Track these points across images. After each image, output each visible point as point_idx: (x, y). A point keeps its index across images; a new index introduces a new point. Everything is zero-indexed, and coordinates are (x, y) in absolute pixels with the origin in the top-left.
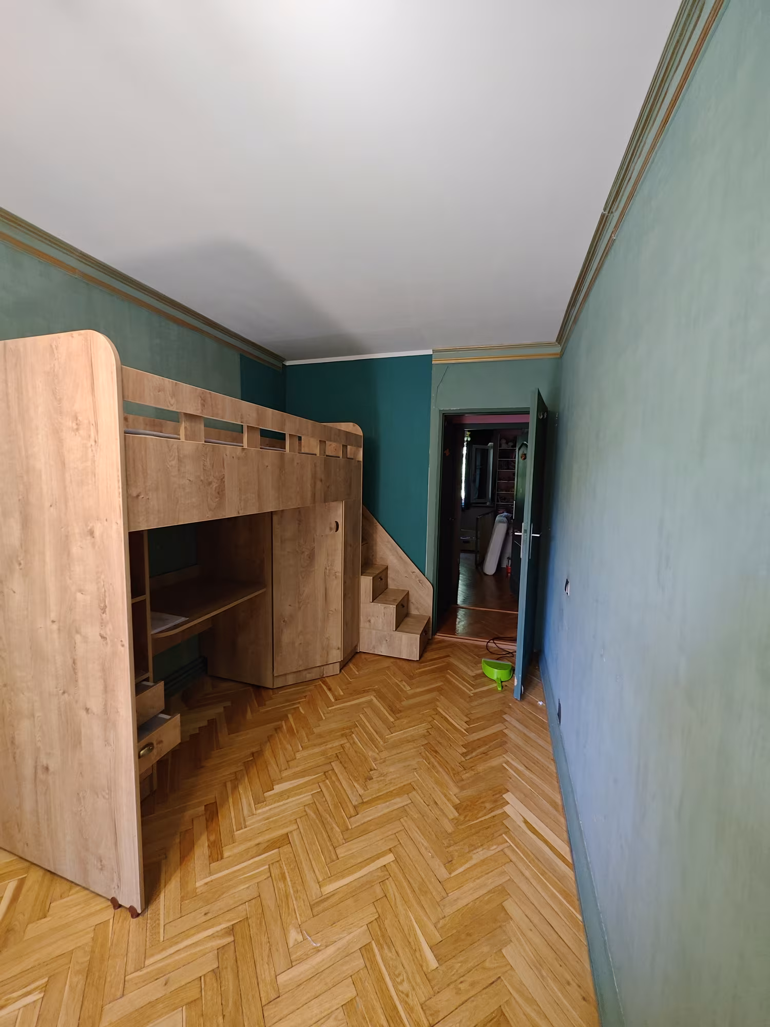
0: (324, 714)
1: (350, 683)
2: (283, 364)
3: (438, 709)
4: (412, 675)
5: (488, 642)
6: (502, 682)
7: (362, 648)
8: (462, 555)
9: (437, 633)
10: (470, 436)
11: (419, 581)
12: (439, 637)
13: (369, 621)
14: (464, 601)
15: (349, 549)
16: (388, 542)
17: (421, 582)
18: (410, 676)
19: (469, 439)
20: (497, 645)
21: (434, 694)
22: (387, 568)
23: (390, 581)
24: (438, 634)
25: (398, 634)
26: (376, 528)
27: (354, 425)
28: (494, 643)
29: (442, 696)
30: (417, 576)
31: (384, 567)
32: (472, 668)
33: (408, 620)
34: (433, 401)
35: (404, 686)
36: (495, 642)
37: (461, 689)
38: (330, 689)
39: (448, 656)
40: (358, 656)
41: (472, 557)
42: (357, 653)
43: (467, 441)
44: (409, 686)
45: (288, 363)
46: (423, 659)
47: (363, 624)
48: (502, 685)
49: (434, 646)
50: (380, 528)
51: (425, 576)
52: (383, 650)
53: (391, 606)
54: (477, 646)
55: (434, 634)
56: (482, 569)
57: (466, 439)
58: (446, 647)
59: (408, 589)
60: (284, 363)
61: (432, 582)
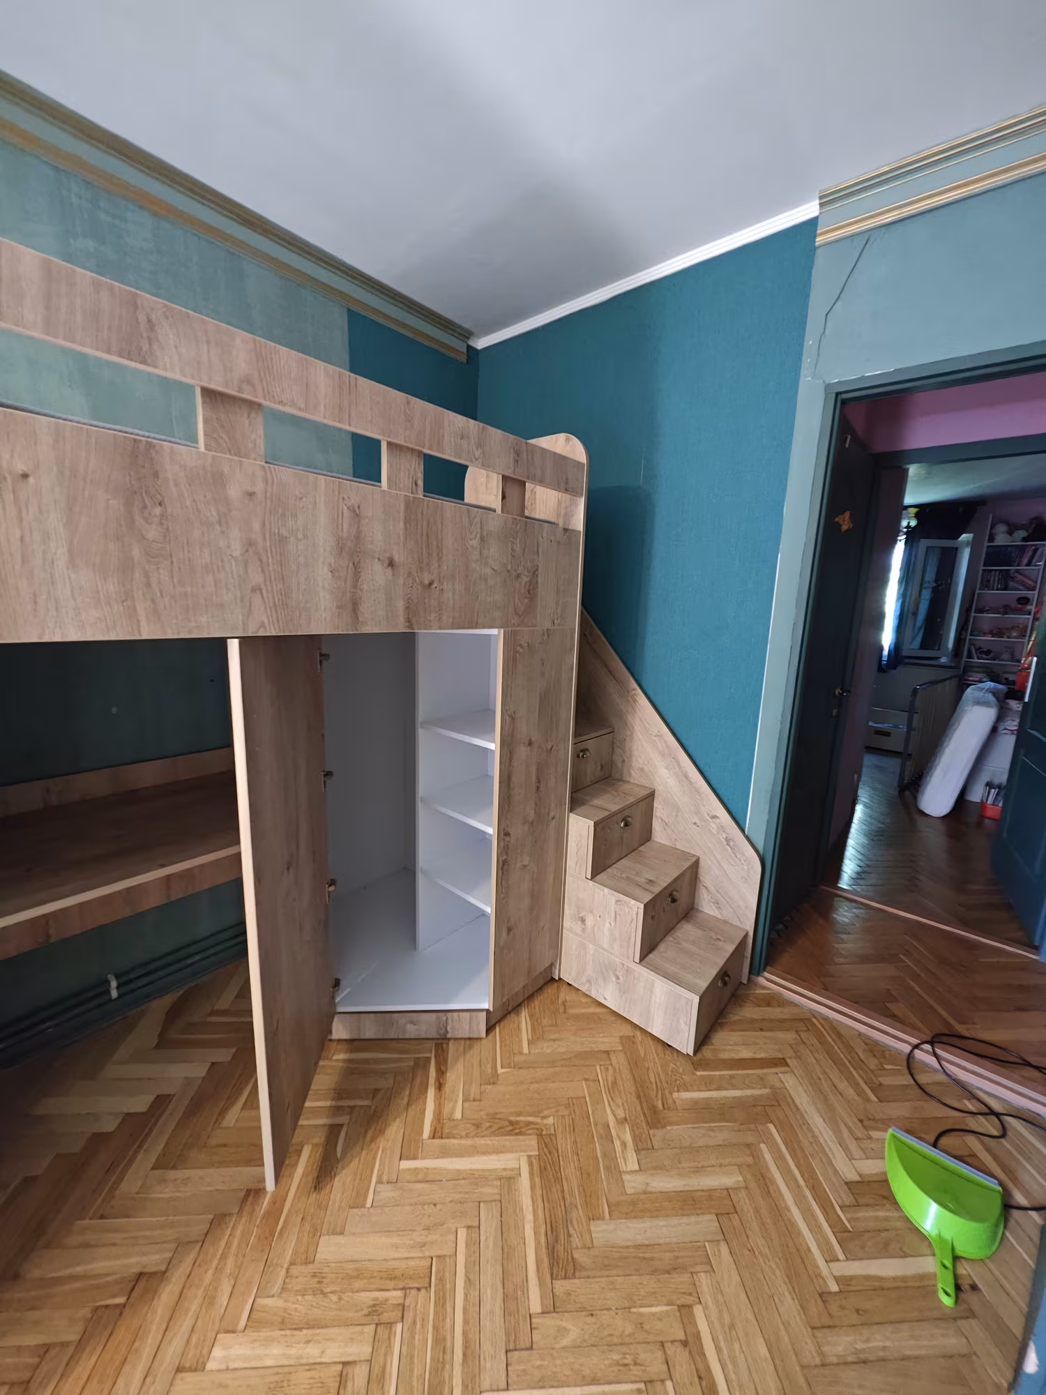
0: (379, 1182)
1: (493, 1080)
2: (469, 347)
3: (698, 1311)
4: (660, 1106)
5: (916, 1047)
6: (956, 1258)
7: (567, 971)
8: (869, 760)
9: (764, 970)
10: (917, 516)
11: (727, 840)
12: (769, 982)
13: (583, 920)
14: (859, 876)
15: (522, 752)
16: (659, 736)
17: (731, 843)
18: (654, 1110)
19: (913, 523)
20: (944, 1063)
21: (703, 1225)
22: (651, 795)
23: (656, 825)
24: (766, 974)
25: (643, 972)
26: (635, 701)
27: (568, 440)
28: (935, 1055)
29: (724, 1248)
30: (722, 828)
31: (643, 793)
32: (852, 1145)
33: (687, 931)
34: (807, 362)
35: (624, 1144)
36: (939, 1052)
37: (799, 1233)
38: (440, 1086)
39: (782, 1062)
40: (550, 990)
41: (893, 764)
42: (553, 979)
43: (908, 527)
44: (637, 1151)
45: (481, 343)
46: (707, 1052)
47: (569, 923)
48: (956, 1277)
49: (749, 1012)
50: (643, 701)
51: (743, 831)
52: (609, 996)
53: (633, 902)
54: (874, 1048)
55: (755, 970)
56: (915, 798)
57: (904, 523)
58: (780, 1024)
59: (698, 852)
60: (471, 343)
61: (761, 849)
